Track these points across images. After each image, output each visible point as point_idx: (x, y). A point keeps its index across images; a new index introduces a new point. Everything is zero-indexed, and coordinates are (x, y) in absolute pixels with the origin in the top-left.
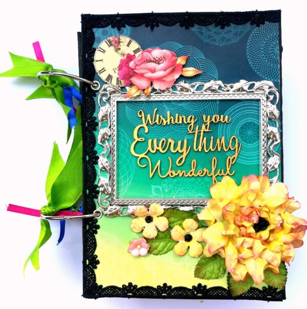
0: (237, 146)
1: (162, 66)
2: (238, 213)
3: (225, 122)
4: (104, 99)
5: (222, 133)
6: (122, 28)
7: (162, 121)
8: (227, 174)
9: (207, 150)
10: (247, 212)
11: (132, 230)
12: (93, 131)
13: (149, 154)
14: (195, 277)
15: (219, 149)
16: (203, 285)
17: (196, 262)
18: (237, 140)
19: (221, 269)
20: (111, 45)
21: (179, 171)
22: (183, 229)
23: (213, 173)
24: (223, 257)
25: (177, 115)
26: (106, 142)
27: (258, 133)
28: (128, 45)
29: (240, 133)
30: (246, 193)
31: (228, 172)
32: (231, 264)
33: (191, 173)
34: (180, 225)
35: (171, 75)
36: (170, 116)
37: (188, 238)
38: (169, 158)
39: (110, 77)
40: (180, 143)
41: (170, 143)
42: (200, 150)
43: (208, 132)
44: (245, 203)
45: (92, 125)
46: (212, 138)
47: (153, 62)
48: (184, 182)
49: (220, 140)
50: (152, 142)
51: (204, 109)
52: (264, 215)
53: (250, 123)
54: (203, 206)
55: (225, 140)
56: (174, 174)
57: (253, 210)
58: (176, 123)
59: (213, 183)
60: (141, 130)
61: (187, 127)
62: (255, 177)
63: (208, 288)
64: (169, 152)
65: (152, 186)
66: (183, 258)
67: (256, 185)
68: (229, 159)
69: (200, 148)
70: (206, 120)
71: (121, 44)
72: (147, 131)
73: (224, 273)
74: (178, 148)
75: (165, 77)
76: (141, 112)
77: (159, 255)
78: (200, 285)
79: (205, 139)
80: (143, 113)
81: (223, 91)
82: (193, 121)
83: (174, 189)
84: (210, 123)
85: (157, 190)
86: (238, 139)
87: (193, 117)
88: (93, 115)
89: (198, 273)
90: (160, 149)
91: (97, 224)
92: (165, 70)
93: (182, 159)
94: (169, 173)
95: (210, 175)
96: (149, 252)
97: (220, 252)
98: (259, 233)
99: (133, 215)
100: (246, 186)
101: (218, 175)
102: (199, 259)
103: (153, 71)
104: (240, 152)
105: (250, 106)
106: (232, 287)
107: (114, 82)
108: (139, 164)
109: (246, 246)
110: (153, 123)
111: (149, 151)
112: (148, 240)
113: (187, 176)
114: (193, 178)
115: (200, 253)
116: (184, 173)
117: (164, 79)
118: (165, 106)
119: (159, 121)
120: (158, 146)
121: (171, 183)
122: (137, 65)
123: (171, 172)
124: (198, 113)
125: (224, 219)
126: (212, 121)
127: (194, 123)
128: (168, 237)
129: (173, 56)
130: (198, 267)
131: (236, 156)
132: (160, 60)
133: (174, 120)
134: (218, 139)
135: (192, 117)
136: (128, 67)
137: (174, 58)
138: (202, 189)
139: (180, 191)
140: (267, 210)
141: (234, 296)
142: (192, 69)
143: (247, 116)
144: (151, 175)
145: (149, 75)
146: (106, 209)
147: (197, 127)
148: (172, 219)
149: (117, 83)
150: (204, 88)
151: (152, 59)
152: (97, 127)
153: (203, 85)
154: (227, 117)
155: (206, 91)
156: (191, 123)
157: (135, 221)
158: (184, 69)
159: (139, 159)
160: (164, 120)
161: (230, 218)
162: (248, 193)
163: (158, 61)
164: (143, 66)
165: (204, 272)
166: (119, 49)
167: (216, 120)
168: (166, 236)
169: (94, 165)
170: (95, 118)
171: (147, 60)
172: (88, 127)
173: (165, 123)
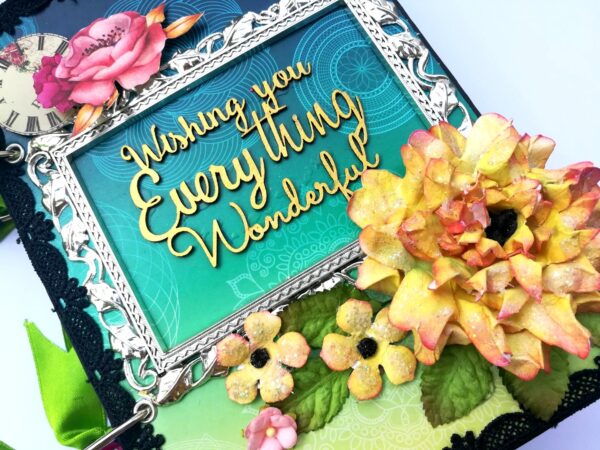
0: (351, 105)
1: (121, 44)
2: (438, 229)
3: (302, 75)
4: (43, 168)
5: (309, 97)
6: (16, 27)
7: (177, 141)
8: (365, 168)
9: (298, 145)
10: (456, 213)
11: (236, 403)
12: (50, 242)
13: (186, 220)
14: (434, 426)
15: (322, 131)
16: (463, 434)
17: (415, 391)
18: (344, 94)
19: (480, 374)
20: (8, 64)
21: (268, 218)
22: (346, 334)
23: (338, 185)
24: (466, 343)
25: (200, 114)
26: (86, 247)
27: (379, 60)
28: (41, 47)
29: (344, 79)
30: (426, 176)
31: (366, 164)
32: (494, 346)
33: (294, 207)
34: (335, 329)
35: (149, 48)
36: (189, 125)
37: (368, 348)
38: (232, 204)
39: (32, 122)
40: (236, 162)
41: (218, 175)
42: (285, 155)
43: (280, 112)
44: (437, 198)
45: (40, 233)
46: (295, 118)
47: (100, 46)
48: (290, 236)
49: (315, 115)
50: (179, 192)
51: (249, 76)
52: (494, 198)
53: (351, 53)
54: (356, 260)
55: (322, 107)
56: (262, 231)
57: (463, 202)
58: (208, 131)
60: (144, 183)
61: (235, 126)
63: (477, 434)
64: (225, 195)
65: (229, 282)
66: (383, 399)
67: (435, 148)
68: (354, 138)
69: (283, 150)
70: (263, 92)
71: (26, 52)
72: (156, 179)
73: (491, 380)
75: (137, 59)
76: (126, 152)
77: (327, 427)
78: (455, 438)
79: (282, 127)
80: (129, 149)
81: (262, 25)
82: (238, 109)
83: (278, 261)
84: (274, 93)
85: (244, 286)
86: (348, 93)
87: (235, 101)
88: (34, 210)
89: (435, 413)
90: (202, 196)
91: (155, 434)
92: (131, 48)
93: (259, 191)
94: (249, 234)
95: (335, 190)
96: (301, 430)
97: (452, 335)
98: (509, 243)
99: (221, 371)
100: (417, 160)
101: (350, 182)
102: (419, 381)
103: (110, 61)
104: (365, 113)
105: (334, 22)
106: (531, 400)
107: (45, 124)
108: (177, 254)
109: (500, 284)
110: (161, 156)
111: (182, 214)
112: (282, 405)
113: (289, 219)
114: (305, 218)
115: (412, 365)
116: (279, 217)
117: (137, 64)
118: (170, 113)
119: (172, 146)
120: (195, 194)
121: (265, 253)
122: (72, 68)
123: (252, 229)
124: (241, 89)
125: (416, 259)
126: (277, 88)
127: (244, 110)
128: (323, 371)
129: (133, 17)
130: (427, 398)
131: (362, 124)
132: (113, 37)
133: (202, 128)
134: (309, 115)
135: (232, 102)
136: (55, 80)
137: (137, 20)
138: (336, 229)
139: (293, 260)
140: (492, 183)
141: (546, 418)
142: (183, 19)
143: (336, 43)
144: (213, 261)
145: (105, 72)
146: (154, 391)
147: (254, 114)
148: (310, 327)
149: (52, 124)
150: (226, 39)
151: (97, 44)
152: (53, 231)
153: (222, 37)
154: (299, 65)
155: (230, 44)
156: (237, 113)
157: (232, 379)
158: (168, 28)
159: (169, 242)
160: (180, 138)
161: (426, 246)
162: (430, 171)
163: (110, 42)
164: (83, 64)
165: (445, 403)
166: (27, 63)
167: (282, 81)
168: (317, 373)
169: (85, 310)
170: (42, 215)
171: (86, 50)
172: (35, 239)
173: (185, 143)
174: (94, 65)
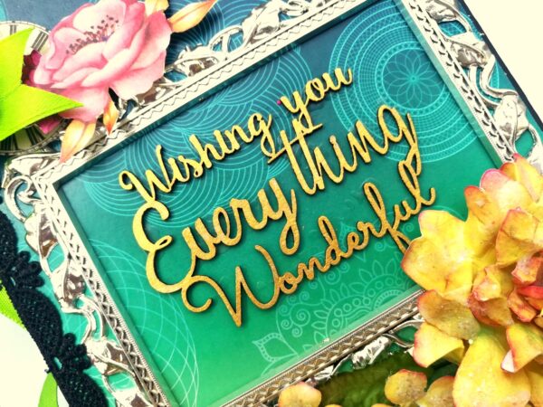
0: (402, 125)
1: (115, 39)
3: (342, 84)
4: (24, 196)
5: (350, 114)
7: (190, 167)
8: (419, 206)
9: (338, 175)
10: (533, 272)
12: (39, 289)
13: (203, 267)
15: (366, 157)
18: (394, 111)
21: (302, 266)
22: (393, 404)
23: (386, 225)
25: (217, 133)
26: (82, 297)
27: (433, 67)
29: (392, 91)
31: (420, 200)
33: (333, 251)
34: (381, 399)
35: (150, 46)
36: (203, 146)
38: (258, 248)
40: (262, 196)
41: (240, 210)
42: (322, 187)
43: (315, 131)
44: (512, 255)
45: (25, 277)
46: (333, 139)
47: (88, 42)
48: (328, 287)
49: (357, 135)
50: (194, 232)
51: (276, 84)
53: (400, 57)
55: (367, 126)
56: (294, 281)
58: (227, 155)
59: (401, 247)
60: (150, 219)
61: (260, 149)
62: (495, 173)
64: (250, 236)
65: (256, 343)
67: (509, 192)
68: (406, 168)
69: (319, 181)
70: (295, 106)
72: (164, 214)
74: (267, 211)
75: (135, 60)
76: (125, 178)
79: (317, 151)
80: (130, 175)
81: (293, 17)
82: (264, 127)
83: (314, 319)
84: (308, 107)
85: (274, 347)
86: (397, 109)
87: (259, 117)
88: (16, 249)
90: (222, 237)
92: (127, 45)
93: (290, 231)
94: (279, 285)
95: (383, 232)
101: (402, 222)
103: (101, 63)
104: (418, 136)
105: (379, 16)
107: (23, 142)
108: (191, 308)
110: (170, 185)
111: (197, 259)
113: (326, 268)
114: (346, 266)
116: (315, 265)
117: (136, 66)
118: (177, 129)
119: (183, 173)
120: (214, 234)
121: (299, 307)
122: (54, 71)
123: (282, 280)
124: (266, 101)
125: (482, 324)
126: (311, 101)
127: (270, 129)
129: (129, 2)
131: (415, 150)
132: (105, 30)
133: (219, 151)
134: (351, 136)
135: (255, 118)
137: (134, 7)
138: (384, 278)
139: (332, 316)
142: (192, 6)
143: (382, 44)
144: (237, 317)
145: (96, 76)
147: (283, 133)
148: (354, 396)
149: (33, 141)
150: (247, 36)
151: (84, 38)
152: (41, 274)
153: (241, 31)
155: (252, 40)
156: (262, 133)
158: (173, 18)
159: (184, 294)
160: (192, 163)
163: (99, 36)
164: (68, 65)
167: (317, 93)
169: (86, 371)
170: (26, 255)
171: (71, 46)
172: (20, 285)
173: (198, 169)
174: (82, 67)
